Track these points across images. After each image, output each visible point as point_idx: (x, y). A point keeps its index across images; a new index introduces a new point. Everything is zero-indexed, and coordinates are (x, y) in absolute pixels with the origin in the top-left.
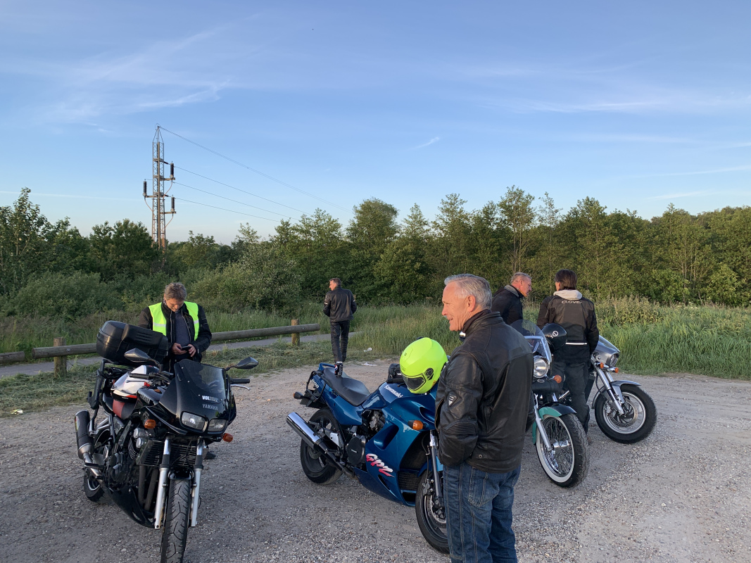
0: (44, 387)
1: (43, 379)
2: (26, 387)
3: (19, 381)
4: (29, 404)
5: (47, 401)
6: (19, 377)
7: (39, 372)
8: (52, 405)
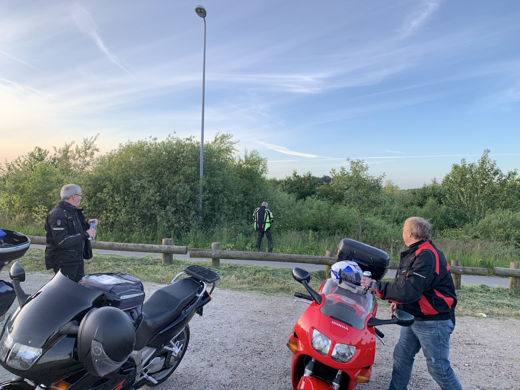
0: (501, 299)
1: (500, 292)
2: (488, 296)
3: (482, 289)
4: (490, 311)
5: (505, 311)
6: (482, 286)
7: (497, 286)
8: (508, 316)
